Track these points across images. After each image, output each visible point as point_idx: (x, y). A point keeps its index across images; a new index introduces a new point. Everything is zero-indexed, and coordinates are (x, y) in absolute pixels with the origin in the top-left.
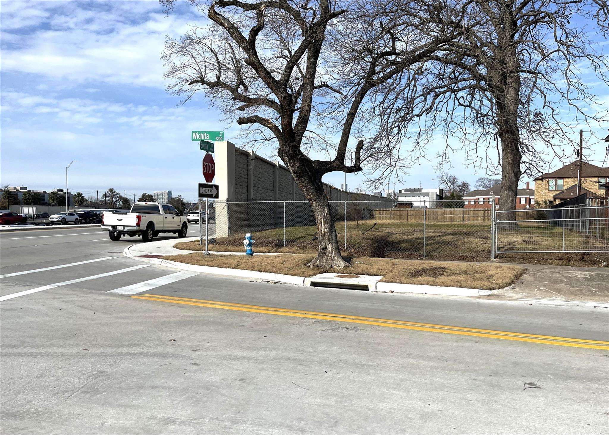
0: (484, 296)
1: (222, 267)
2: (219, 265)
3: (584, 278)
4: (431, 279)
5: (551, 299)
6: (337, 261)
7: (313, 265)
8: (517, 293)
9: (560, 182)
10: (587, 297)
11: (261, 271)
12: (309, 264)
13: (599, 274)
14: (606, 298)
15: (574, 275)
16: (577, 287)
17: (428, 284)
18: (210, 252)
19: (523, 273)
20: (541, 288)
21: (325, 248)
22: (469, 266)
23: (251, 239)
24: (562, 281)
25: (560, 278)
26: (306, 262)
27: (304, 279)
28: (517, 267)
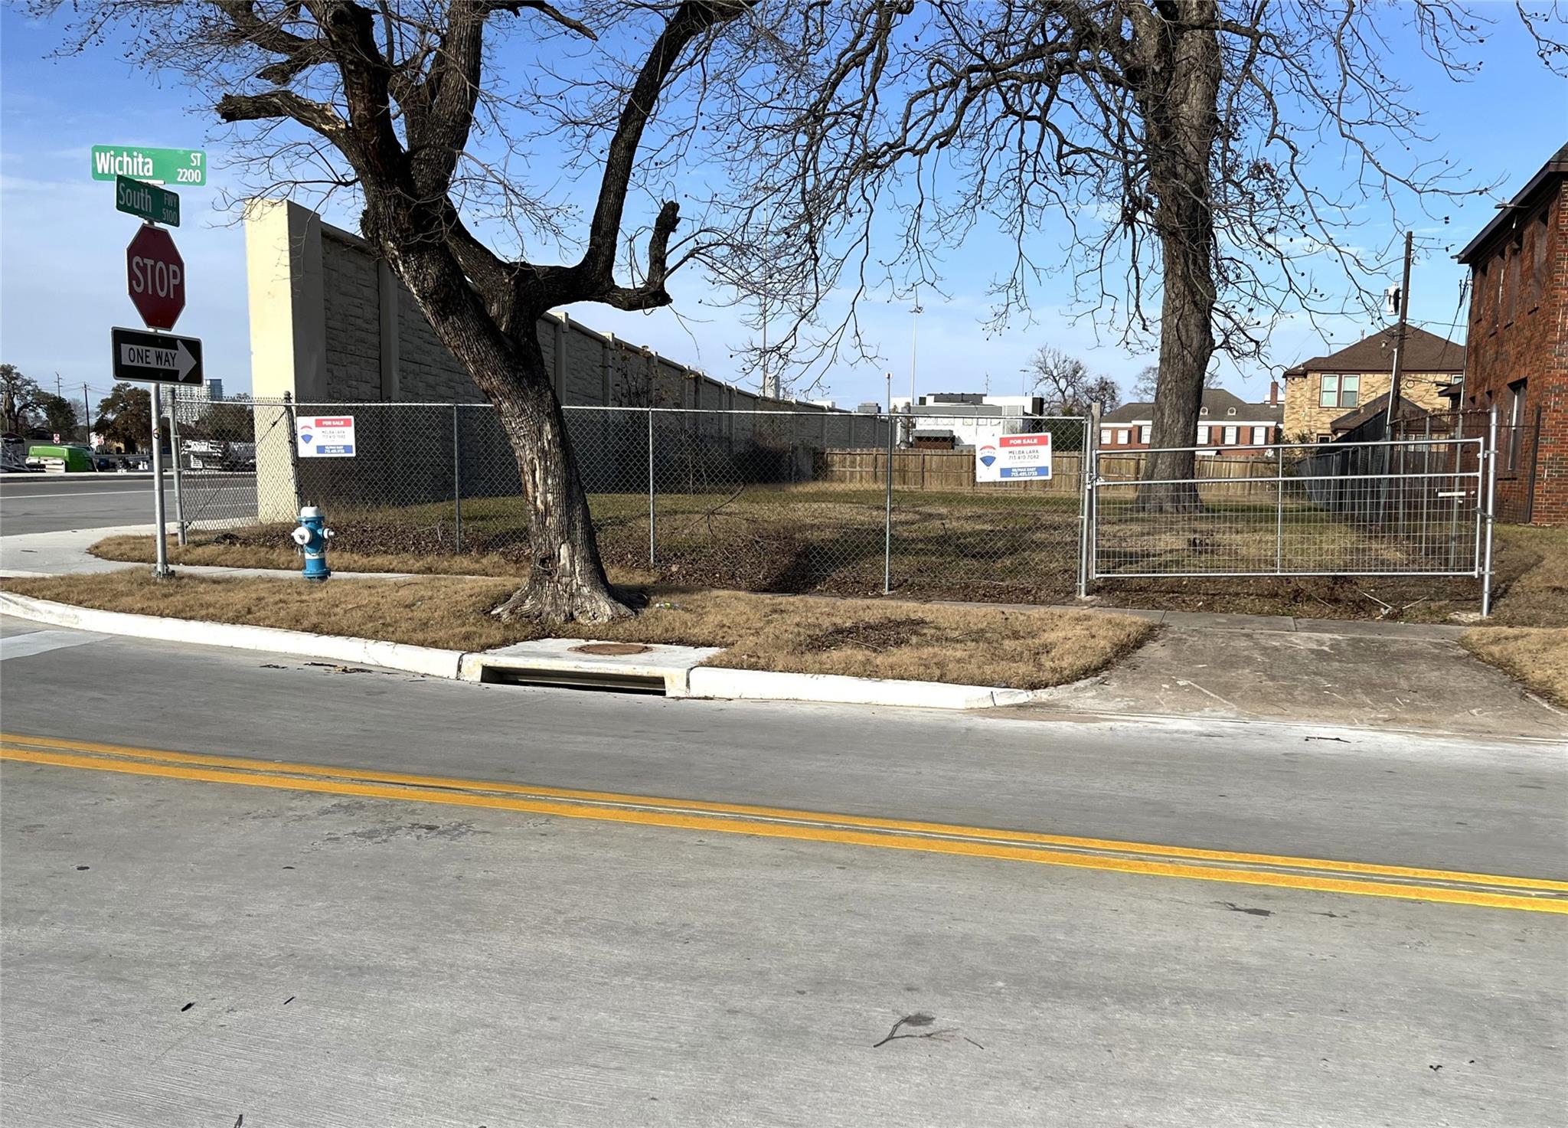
0: (1008, 706)
1: (191, 618)
2: (182, 611)
3: (1312, 651)
4: (860, 655)
5: (1198, 714)
6: (591, 598)
7: (512, 612)
8: (1109, 697)
9: (1351, 383)
10: (1298, 709)
11: (321, 633)
12: (499, 610)
13: (1361, 640)
14: (1353, 711)
15: (1291, 642)
16: (1284, 678)
17: (846, 671)
18: (171, 567)
19: (1149, 634)
20: (1181, 683)
21: (550, 559)
22: (1000, 616)
23: (319, 526)
24: (1249, 661)
25: (1246, 653)
26: (489, 602)
27: (460, 659)
28: (1134, 619)
